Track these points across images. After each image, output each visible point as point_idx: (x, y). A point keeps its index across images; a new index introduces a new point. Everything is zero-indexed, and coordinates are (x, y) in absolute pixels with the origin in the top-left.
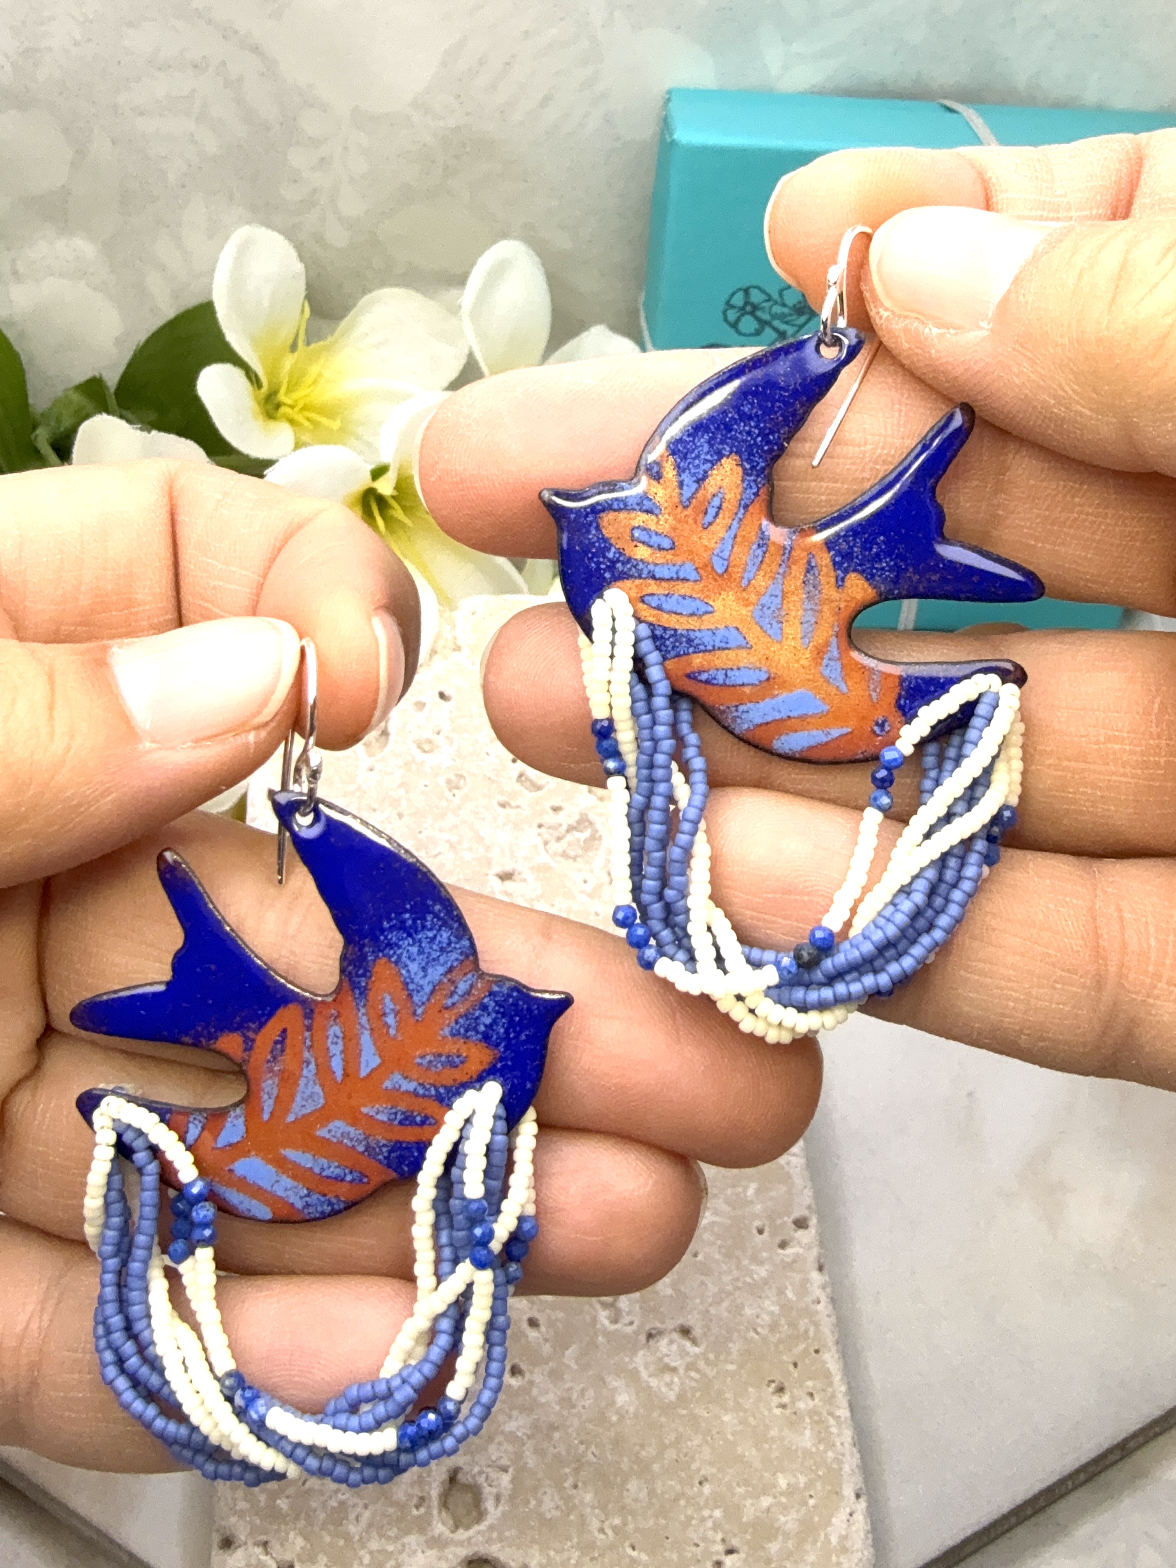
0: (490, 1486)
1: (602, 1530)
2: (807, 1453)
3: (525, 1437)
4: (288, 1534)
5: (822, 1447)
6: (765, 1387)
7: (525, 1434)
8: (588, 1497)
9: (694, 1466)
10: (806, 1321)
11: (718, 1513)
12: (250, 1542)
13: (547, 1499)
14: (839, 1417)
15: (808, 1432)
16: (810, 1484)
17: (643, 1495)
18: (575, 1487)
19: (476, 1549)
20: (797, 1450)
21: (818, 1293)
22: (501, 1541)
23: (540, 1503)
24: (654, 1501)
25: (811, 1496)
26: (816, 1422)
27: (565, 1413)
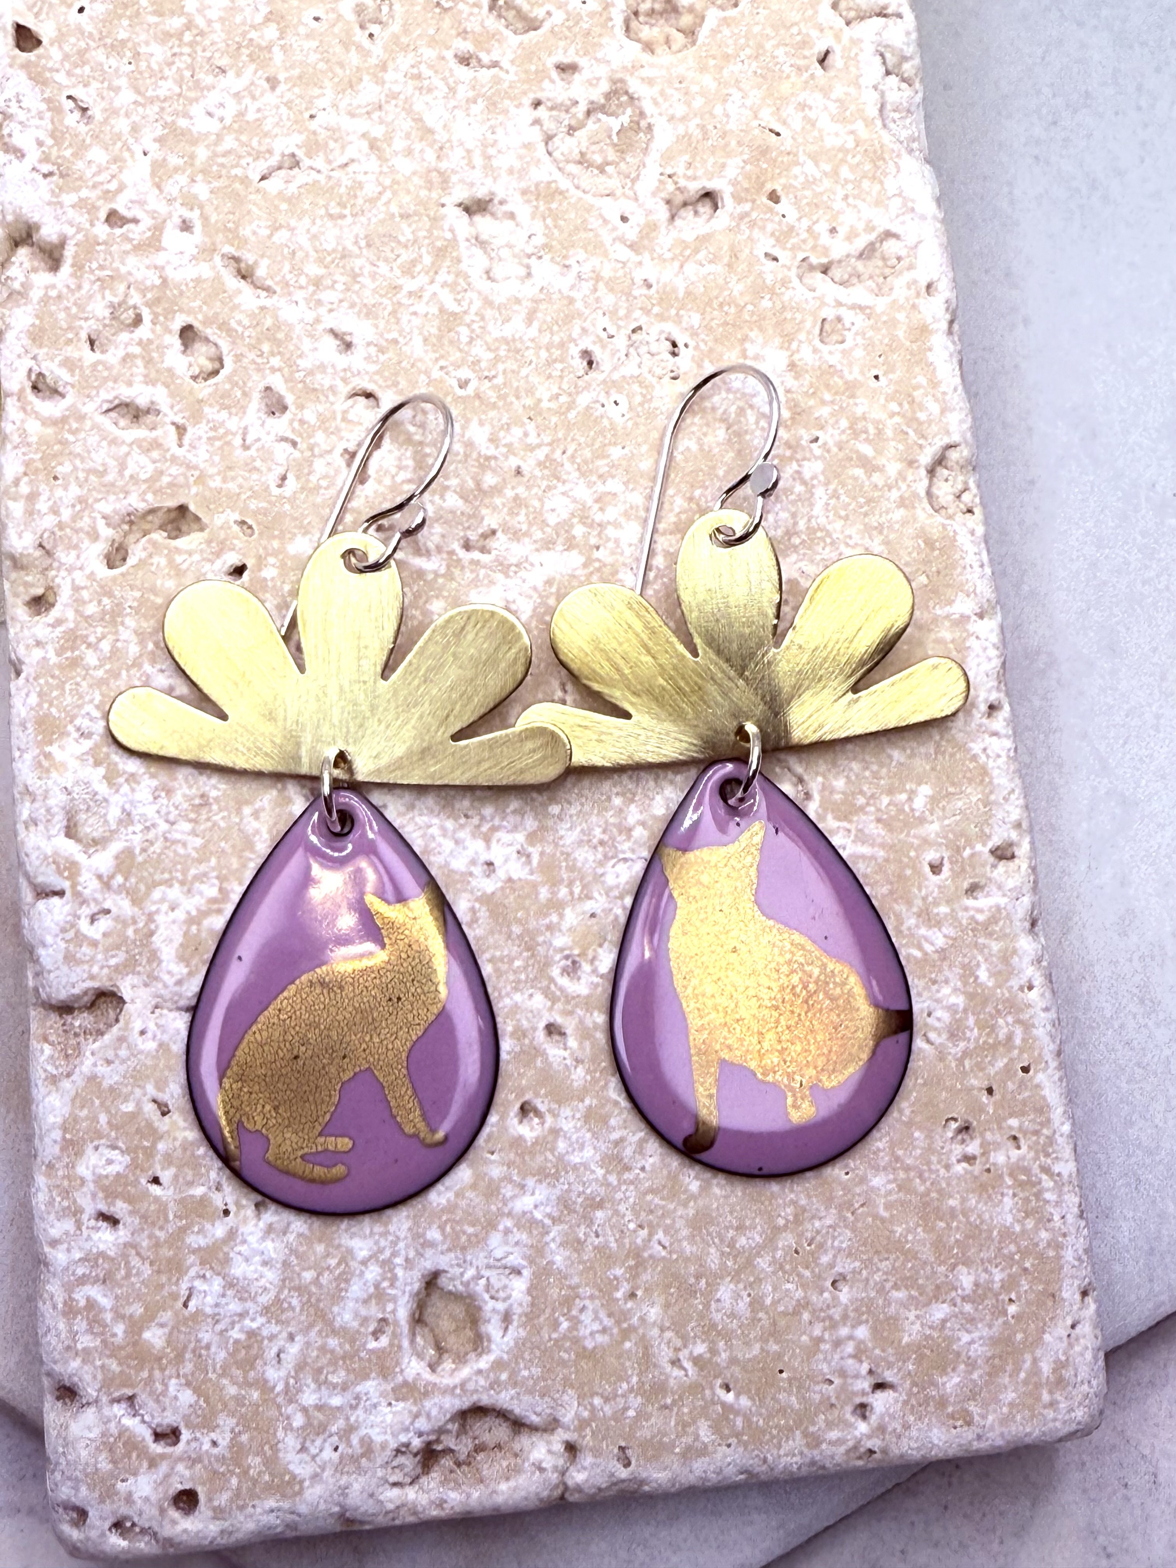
0: (492, 1298)
1: (676, 1362)
2: (1006, 1234)
3: (547, 1221)
4: (166, 1385)
5: (1030, 1224)
6: (940, 1130)
7: (549, 1216)
8: (654, 1313)
9: (825, 1259)
10: (1010, 1019)
11: (862, 1332)
12: (104, 1399)
13: (586, 1318)
14: (1059, 1174)
15: (1008, 1202)
16: (1010, 1284)
17: (742, 1306)
18: (632, 1295)
19: (475, 1397)
20: (990, 1231)
21: (1030, 972)
22: (515, 1384)
23: (576, 1323)
24: (761, 1315)
25: (1011, 1300)
26: (1021, 1185)
27: (613, 1179)
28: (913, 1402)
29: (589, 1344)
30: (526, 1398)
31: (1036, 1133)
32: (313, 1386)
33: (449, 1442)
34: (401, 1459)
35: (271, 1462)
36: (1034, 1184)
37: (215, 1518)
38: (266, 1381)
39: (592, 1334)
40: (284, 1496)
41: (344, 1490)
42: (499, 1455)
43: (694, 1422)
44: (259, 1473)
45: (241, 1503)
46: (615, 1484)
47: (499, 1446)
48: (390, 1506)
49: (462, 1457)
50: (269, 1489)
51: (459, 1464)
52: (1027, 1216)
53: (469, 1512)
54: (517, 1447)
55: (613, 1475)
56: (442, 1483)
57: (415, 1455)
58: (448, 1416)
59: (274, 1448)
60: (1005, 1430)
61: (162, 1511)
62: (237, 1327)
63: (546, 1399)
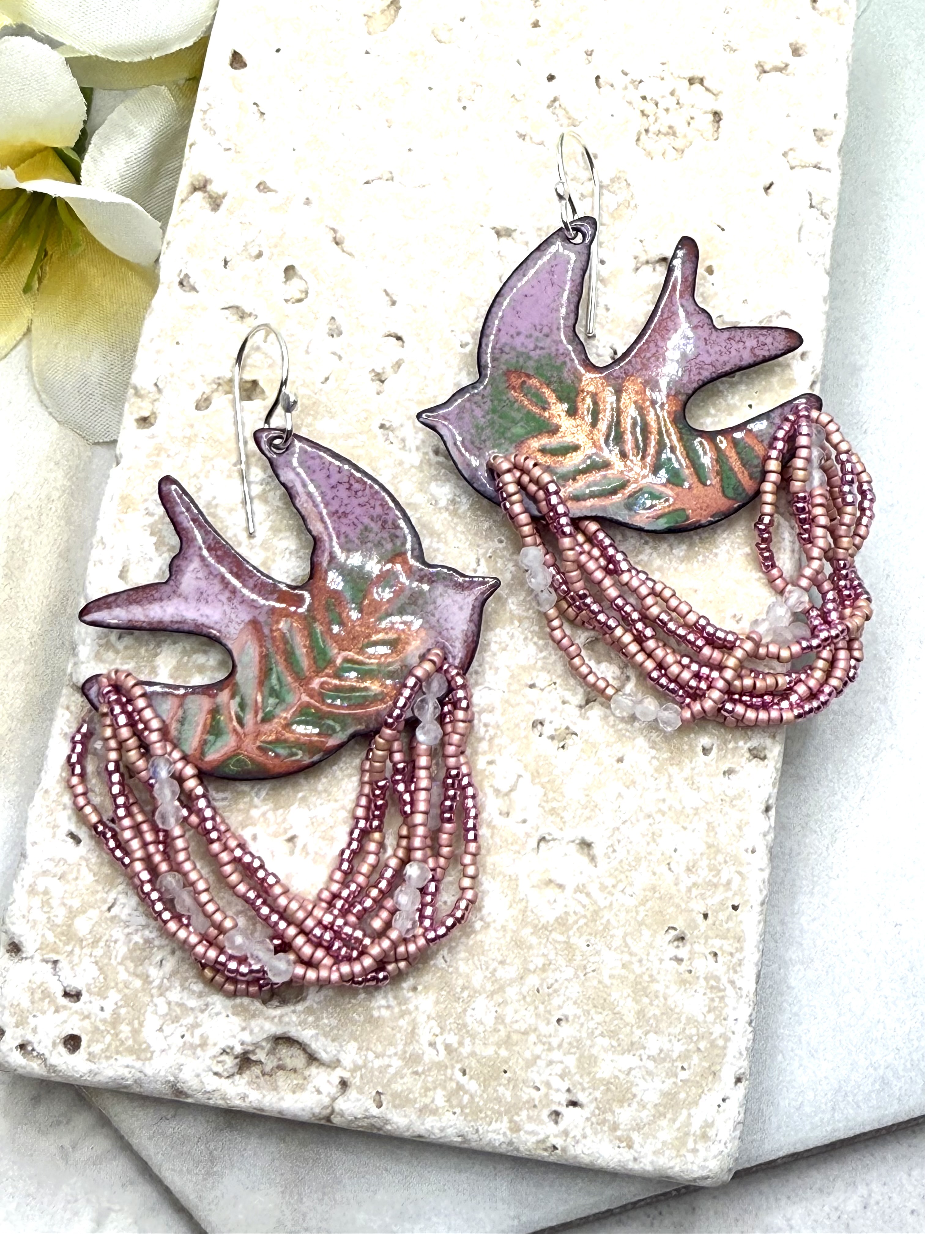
28: (594, 1119)
29: (376, 1013)
30: (322, 1039)
31: (732, 954)
32: (179, 988)
33: (261, 1055)
34: (224, 1057)
35: (136, 1032)
36: (720, 990)
37: (88, 1060)
38: (148, 976)
39: (379, 1007)
40: (138, 1058)
41: (180, 1067)
42: (293, 1076)
43: (435, 1088)
44: (127, 1038)
45: (108, 1054)
46: (367, 1117)
47: (295, 1070)
48: (209, 1088)
49: (268, 1069)
50: (130, 1051)
51: (264, 1074)
52: (709, 1011)
53: (262, 1110)
54: (307, 1073)
55: (367, 1110)
56: (249, 1083)
57: (236, 1057)
58: (265, 1036)
59: (141, 1024)
60: (655, 1159)
61: (54, 1044)
62: (139, 934)
63: (336, 1044)
